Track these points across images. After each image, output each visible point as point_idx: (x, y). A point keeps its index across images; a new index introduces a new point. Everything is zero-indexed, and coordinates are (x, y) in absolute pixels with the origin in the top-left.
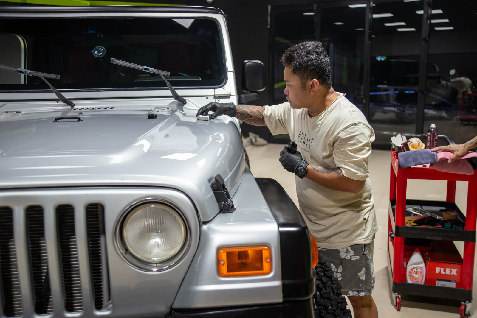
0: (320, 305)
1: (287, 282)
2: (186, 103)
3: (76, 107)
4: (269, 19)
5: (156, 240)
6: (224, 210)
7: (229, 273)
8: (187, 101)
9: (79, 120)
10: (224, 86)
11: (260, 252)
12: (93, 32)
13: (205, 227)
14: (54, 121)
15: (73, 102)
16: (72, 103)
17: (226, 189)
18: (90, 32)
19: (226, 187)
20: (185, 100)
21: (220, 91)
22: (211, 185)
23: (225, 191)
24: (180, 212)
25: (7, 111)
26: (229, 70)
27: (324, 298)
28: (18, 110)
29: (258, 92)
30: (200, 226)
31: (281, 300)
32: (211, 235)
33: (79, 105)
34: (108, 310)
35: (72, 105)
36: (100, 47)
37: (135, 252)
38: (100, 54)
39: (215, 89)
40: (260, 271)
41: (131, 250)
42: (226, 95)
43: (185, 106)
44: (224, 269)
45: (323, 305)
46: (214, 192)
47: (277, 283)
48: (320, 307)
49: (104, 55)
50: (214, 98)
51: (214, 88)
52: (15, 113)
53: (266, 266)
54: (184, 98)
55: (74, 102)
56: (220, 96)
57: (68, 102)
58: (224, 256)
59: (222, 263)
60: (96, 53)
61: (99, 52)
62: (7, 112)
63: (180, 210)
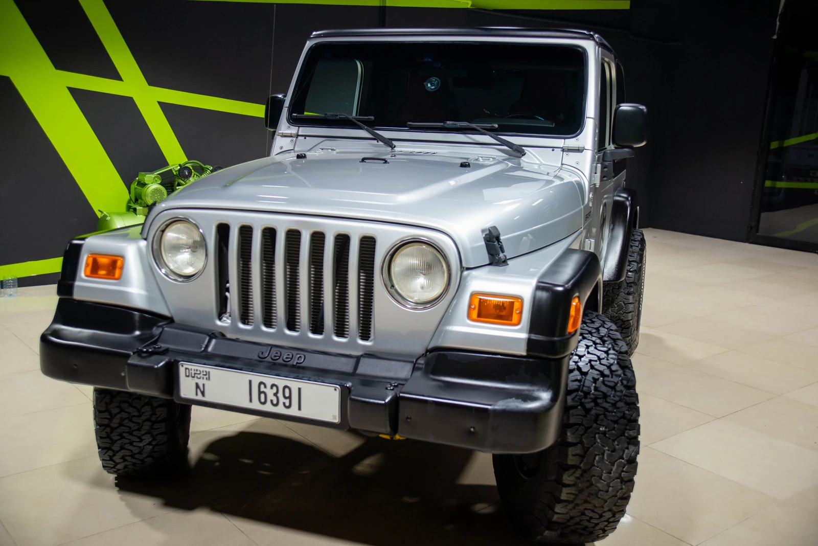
0: (599, 391)
1: (534, 337)
2: (525, 154)
3: (396, 149)
4: (778, 23)
5: (421, 280)
6: (494, 263)
7: (479, 319)
8: (525, 151)
9: (386, 162)
10: (578, 137)
11: (512, 304)
12: (430, 60)
13: (466, 273)
14: (361, 160)
15: (393, 142)
16: (393, 144)
17: (501, 243)
18: (426, 60)
19: (501, 241)
20: (523, 150)
21: (571, 142)
22: (484, 236)
23: (499, 245)
24: (443, 254)
25: (322, 147)
26: (587, 116)
27: (606, 385)
28: (333, 148)
29: (631, 148)
30: (462, 272)
31: (524, 353)
32: (469, 282)
33: (400, 147)
34: (371, 341)
35: (393, 147)
36: (433, 79)
37: (400, 289)
38: (433, 87)
39: (566, 140)
40: (508, 322)
41: (396, 286)
42: (577, 148)
43: (523, 158)
44: (475, 314)
45: (602, 392)
46: (485, 243)
47: (524, 336)
48: (597, 393)
49: (439, 87)
50: (561, 151)
51: (565, 138)
52: (330, 150)
53: (515, 317)
54: (523, 148)
55: (395, 143)
56: (569, 148)
57: (389, 143)
58: (476, 303)
59: (473, 307)
60: (429, 85)
61: (432, 85)
62: (322, 149)
63: (443, 252)
